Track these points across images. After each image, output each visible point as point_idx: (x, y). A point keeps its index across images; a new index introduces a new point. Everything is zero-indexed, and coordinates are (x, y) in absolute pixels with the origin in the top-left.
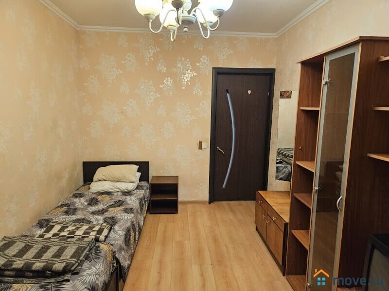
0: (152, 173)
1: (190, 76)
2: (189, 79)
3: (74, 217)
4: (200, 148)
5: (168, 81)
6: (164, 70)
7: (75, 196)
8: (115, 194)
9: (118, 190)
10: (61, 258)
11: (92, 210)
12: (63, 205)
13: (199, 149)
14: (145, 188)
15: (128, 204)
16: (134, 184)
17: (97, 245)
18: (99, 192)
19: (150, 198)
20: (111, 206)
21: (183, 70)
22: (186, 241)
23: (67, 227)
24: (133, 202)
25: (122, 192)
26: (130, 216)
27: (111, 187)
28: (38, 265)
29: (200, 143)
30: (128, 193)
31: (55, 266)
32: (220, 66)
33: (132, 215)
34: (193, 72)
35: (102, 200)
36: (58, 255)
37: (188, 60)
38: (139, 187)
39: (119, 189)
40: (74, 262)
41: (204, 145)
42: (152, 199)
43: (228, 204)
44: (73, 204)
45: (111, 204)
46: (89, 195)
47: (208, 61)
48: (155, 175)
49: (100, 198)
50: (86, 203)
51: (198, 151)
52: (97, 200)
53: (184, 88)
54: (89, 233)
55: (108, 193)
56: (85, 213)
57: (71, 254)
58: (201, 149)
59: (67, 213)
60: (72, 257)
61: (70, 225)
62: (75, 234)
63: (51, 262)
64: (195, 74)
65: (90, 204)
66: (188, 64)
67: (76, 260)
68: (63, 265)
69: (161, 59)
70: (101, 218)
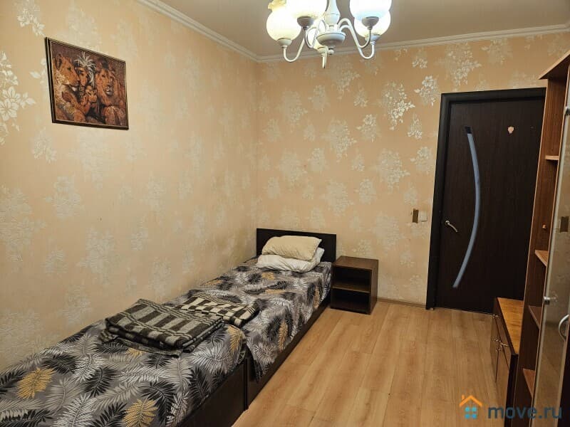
0: (341, 251)
1: (403, 110)
2: (401, 114)
3: (225, 293)
4: (415, 219)
5: (370, 120)
6: (365, 104)
7: (239, 269)
8: (284, 273)
9: (288, 269)
10: (179, 332)
11: (250, 289)
12: (222, 278)
13: (413, 221)
14: (325, 271)
15: (293, 288)
16: (310, 263)
17: (225, 327)
18: (265, 268)
19: (332, 285)
20: (272, 287)
21: (393, 101)
22: (366, 355)
23: (209, 302)
24: (300, 286)
25: (293, 272)
26: (287, 303)
27: (281, 264)
28: (154, 334)
29: (416, 213)
30: (299, 274)
31: (169, 338)
32: (455, 91)
33: (290, 302)
34: (409, 103)
35: (264, 279)
36: (176, 328)
37: (402, 86)
38: (317, 269)
39: (289, 267)
40: (188, 338)
41: (421, 216)
42: (334, 287)
43: (461, 315)
44: (233, 278)
45: (273, 284)
46: (254, 270)
47: (435, 83)
48: (345, 255)
49: (263, 275)
50: (246, 280)
51: (410, 224)
52: (260, 276)
53: (393, 128)
54: (226, 312)
55: (276, 271)
56: (240, 289)
57: (190, 329)
58: (417, 222)
59: (221, 287)
60: (189, 333)
61: (213, 300)
62: (211, 311)
63: (168, 333)
64: (412, 106)
65: (250, 281)
66: (401, 92)
67: (191, 337)
68: (177, 338)
69: (361, 88)
70: (253, 299)
